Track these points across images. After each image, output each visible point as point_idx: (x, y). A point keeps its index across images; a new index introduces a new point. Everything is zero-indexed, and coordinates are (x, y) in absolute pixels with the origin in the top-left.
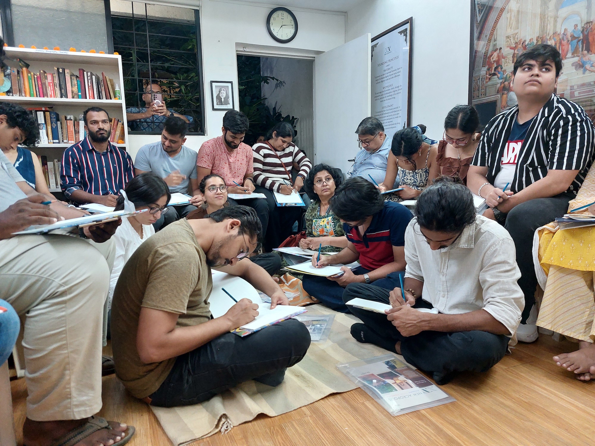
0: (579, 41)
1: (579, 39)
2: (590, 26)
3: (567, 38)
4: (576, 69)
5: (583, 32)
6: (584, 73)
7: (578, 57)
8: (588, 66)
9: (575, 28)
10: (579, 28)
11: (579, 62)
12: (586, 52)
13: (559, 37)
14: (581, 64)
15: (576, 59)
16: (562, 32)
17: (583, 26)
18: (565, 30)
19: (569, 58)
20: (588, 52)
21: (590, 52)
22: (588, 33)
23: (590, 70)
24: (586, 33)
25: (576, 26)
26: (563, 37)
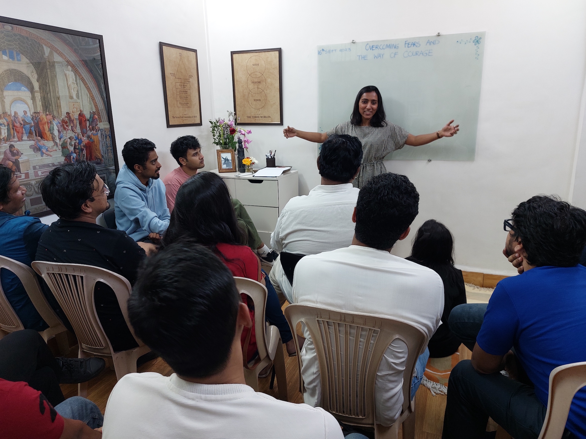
0: (31, 127)
1: (31, 125)
2: (38, 116)
3: (19, 122)
4: (34, 151)
5: (32, 119)
6: (42, 156)
7: (34, 141)
8: (44, 151)
9: (25, 114)
10: (29, 114)
11: (35, 146)
12: (39, 138)
13: (10, 118)
14: (38, 147)
15: (32, 143)
16: (13, 114)
17: (32, 114)
18: (16, 113)
19: (25, 140)
20: (42, 138)
21: (43, 138)
22: (38, 122)
23: (46, 153)
24: (36, 121)
25: (25, 112)
26: (14, 118)
